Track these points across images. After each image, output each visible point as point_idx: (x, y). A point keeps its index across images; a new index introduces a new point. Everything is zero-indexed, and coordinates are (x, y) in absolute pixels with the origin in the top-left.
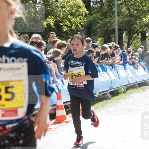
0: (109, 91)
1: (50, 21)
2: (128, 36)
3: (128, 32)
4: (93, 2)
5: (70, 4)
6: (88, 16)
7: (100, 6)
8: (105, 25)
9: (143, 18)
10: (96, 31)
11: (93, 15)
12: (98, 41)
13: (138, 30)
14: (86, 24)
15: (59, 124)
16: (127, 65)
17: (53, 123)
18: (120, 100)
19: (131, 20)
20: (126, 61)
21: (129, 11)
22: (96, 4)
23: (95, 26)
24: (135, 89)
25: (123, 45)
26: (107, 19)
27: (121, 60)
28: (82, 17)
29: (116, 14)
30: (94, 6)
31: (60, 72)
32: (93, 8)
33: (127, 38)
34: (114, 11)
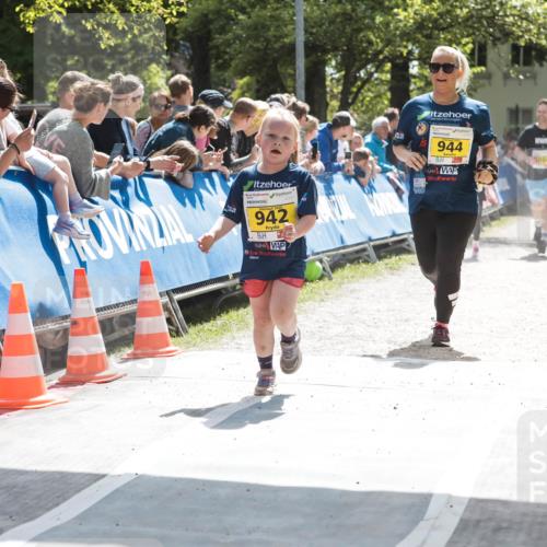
1: (50, 7)
2: (343, 73)
3: (342, 57)
8: (257, 29)
9: (398, 7)
12: (233, 89)
13: (381, 52)
14: (192, 26)
15: (79, 388)
16: (338, 177)
17: (57, 381)
18: (307, 303)
19: (354, 15)
20: (336, 164)
23: (223, 30)
24: (364, 265)
25: (327, 104)
26: (265, 8)
33: (338, 80)
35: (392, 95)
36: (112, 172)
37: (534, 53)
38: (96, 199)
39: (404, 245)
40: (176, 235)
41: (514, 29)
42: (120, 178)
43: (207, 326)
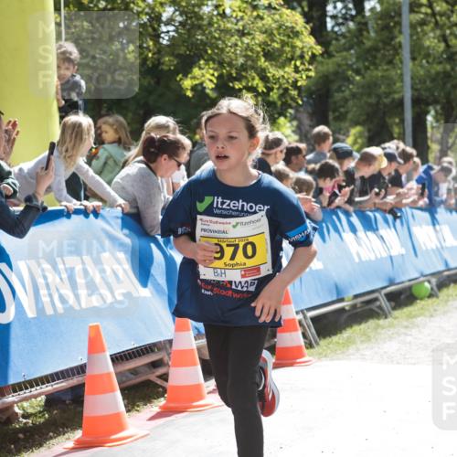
0: (384, 292)
1: (203, 76)
3: (442, 108)
4: (334, 17)
5: (263, 25)
6: (319, 59)
8: (370, 87)
10: (343, 107)
11: (333, 56)
12: (348, 136)
16: (441, 210)
18: (419, 319)
19: (453, 73)
21: (448, 46)
22: (342, 24)
25: (428, 148)
26: (377, 69)
27: (422, 195)
28: (302, 63)
29: (406, 53)
30: (336, 29)
32: (334, 36)
34: (400, 43)
43: (335, 339)
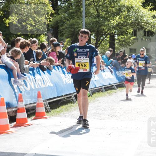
2: (96, 38)
3: (96, 33)
4: (60, 1)
5: (35, 2)
6: (55, 15)
7: (68, 6)
8: (72, 25)
9: (112, 20)
10: (63, 32)
11: (60, 14)
12: (65, 42)
13: (107, 32)
14: (53, 24)
15: (19, 128)
16: (94, 68)
17: (13, 126)
19: (99, 22)
20: (93, 64)
21: (98, 12)
22: (63, 3)
23: (62, 26)
24: (101, 93)
26: (74, 19)
28: (48, 16)
29: (84, 14)
30: (61, 5)
31: (22, 72)
32: (61, 7)
33: (95, 40)
34: (82, 11)
35: (110, 44)
36: (30, 66)
37: (150, 33)
38: (25, 73)
39: (113, 87)
40: (48, 84)
41: (144, 26)
42: (32, 67)
43: (56, 110)
